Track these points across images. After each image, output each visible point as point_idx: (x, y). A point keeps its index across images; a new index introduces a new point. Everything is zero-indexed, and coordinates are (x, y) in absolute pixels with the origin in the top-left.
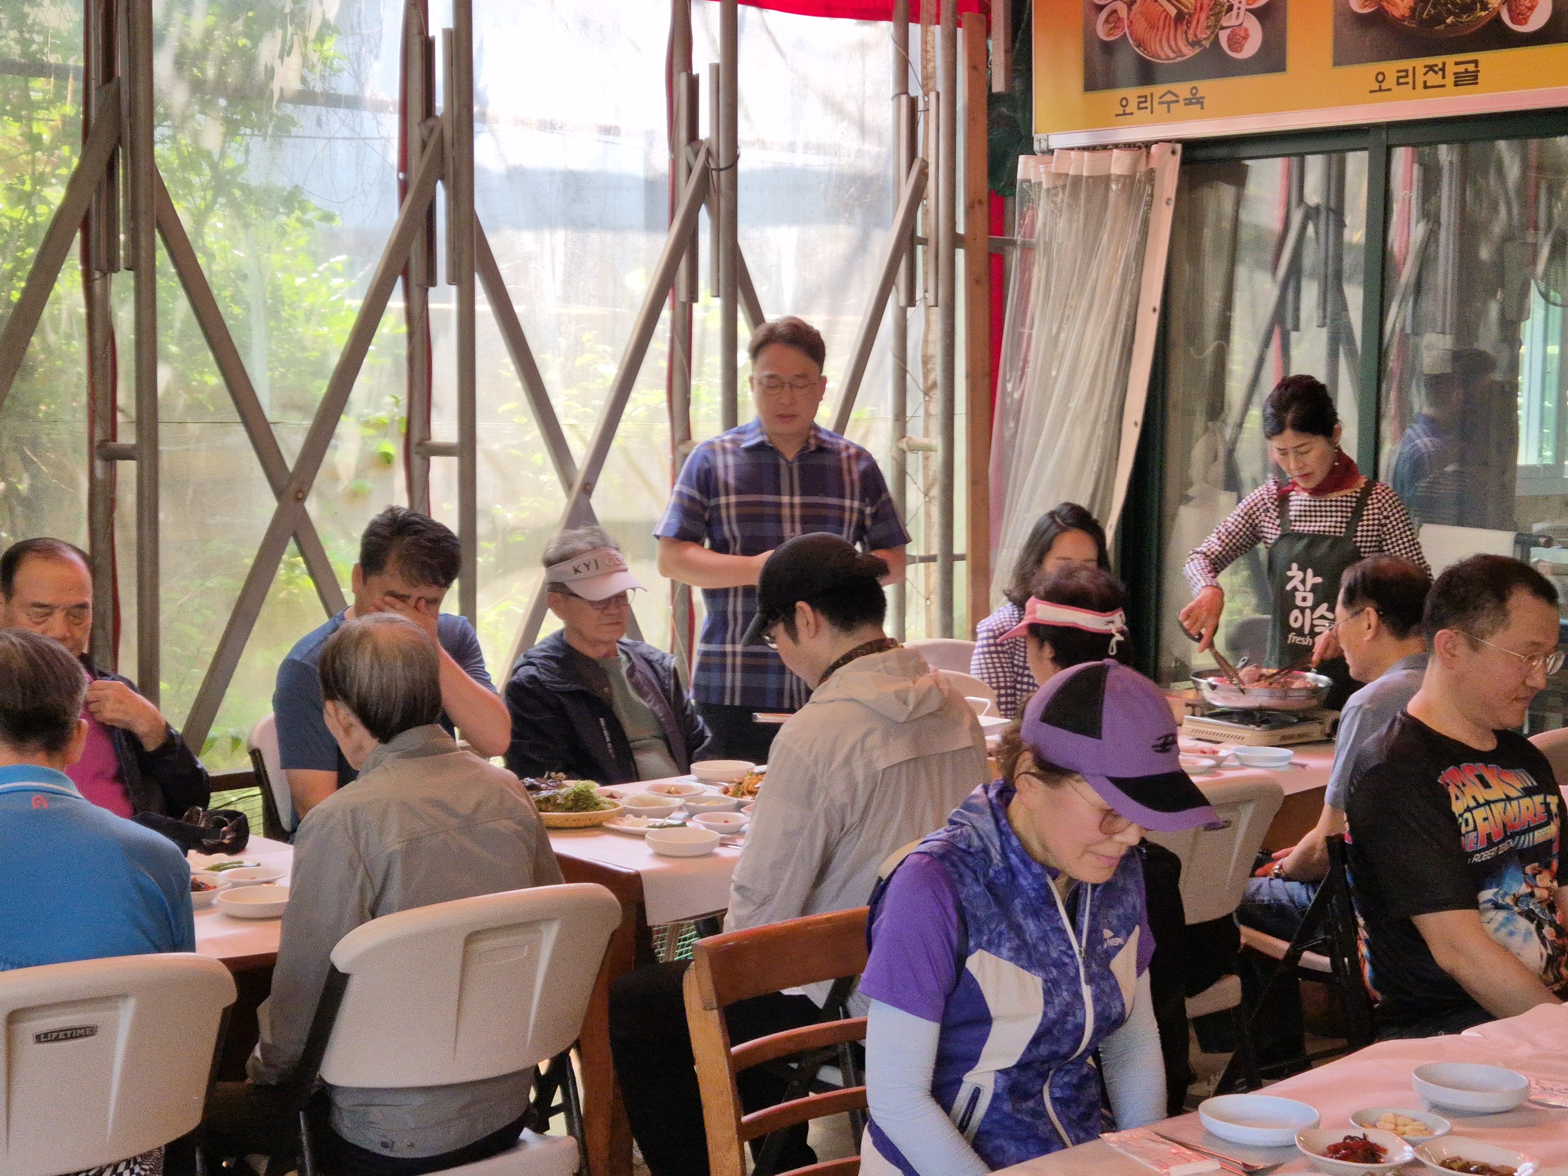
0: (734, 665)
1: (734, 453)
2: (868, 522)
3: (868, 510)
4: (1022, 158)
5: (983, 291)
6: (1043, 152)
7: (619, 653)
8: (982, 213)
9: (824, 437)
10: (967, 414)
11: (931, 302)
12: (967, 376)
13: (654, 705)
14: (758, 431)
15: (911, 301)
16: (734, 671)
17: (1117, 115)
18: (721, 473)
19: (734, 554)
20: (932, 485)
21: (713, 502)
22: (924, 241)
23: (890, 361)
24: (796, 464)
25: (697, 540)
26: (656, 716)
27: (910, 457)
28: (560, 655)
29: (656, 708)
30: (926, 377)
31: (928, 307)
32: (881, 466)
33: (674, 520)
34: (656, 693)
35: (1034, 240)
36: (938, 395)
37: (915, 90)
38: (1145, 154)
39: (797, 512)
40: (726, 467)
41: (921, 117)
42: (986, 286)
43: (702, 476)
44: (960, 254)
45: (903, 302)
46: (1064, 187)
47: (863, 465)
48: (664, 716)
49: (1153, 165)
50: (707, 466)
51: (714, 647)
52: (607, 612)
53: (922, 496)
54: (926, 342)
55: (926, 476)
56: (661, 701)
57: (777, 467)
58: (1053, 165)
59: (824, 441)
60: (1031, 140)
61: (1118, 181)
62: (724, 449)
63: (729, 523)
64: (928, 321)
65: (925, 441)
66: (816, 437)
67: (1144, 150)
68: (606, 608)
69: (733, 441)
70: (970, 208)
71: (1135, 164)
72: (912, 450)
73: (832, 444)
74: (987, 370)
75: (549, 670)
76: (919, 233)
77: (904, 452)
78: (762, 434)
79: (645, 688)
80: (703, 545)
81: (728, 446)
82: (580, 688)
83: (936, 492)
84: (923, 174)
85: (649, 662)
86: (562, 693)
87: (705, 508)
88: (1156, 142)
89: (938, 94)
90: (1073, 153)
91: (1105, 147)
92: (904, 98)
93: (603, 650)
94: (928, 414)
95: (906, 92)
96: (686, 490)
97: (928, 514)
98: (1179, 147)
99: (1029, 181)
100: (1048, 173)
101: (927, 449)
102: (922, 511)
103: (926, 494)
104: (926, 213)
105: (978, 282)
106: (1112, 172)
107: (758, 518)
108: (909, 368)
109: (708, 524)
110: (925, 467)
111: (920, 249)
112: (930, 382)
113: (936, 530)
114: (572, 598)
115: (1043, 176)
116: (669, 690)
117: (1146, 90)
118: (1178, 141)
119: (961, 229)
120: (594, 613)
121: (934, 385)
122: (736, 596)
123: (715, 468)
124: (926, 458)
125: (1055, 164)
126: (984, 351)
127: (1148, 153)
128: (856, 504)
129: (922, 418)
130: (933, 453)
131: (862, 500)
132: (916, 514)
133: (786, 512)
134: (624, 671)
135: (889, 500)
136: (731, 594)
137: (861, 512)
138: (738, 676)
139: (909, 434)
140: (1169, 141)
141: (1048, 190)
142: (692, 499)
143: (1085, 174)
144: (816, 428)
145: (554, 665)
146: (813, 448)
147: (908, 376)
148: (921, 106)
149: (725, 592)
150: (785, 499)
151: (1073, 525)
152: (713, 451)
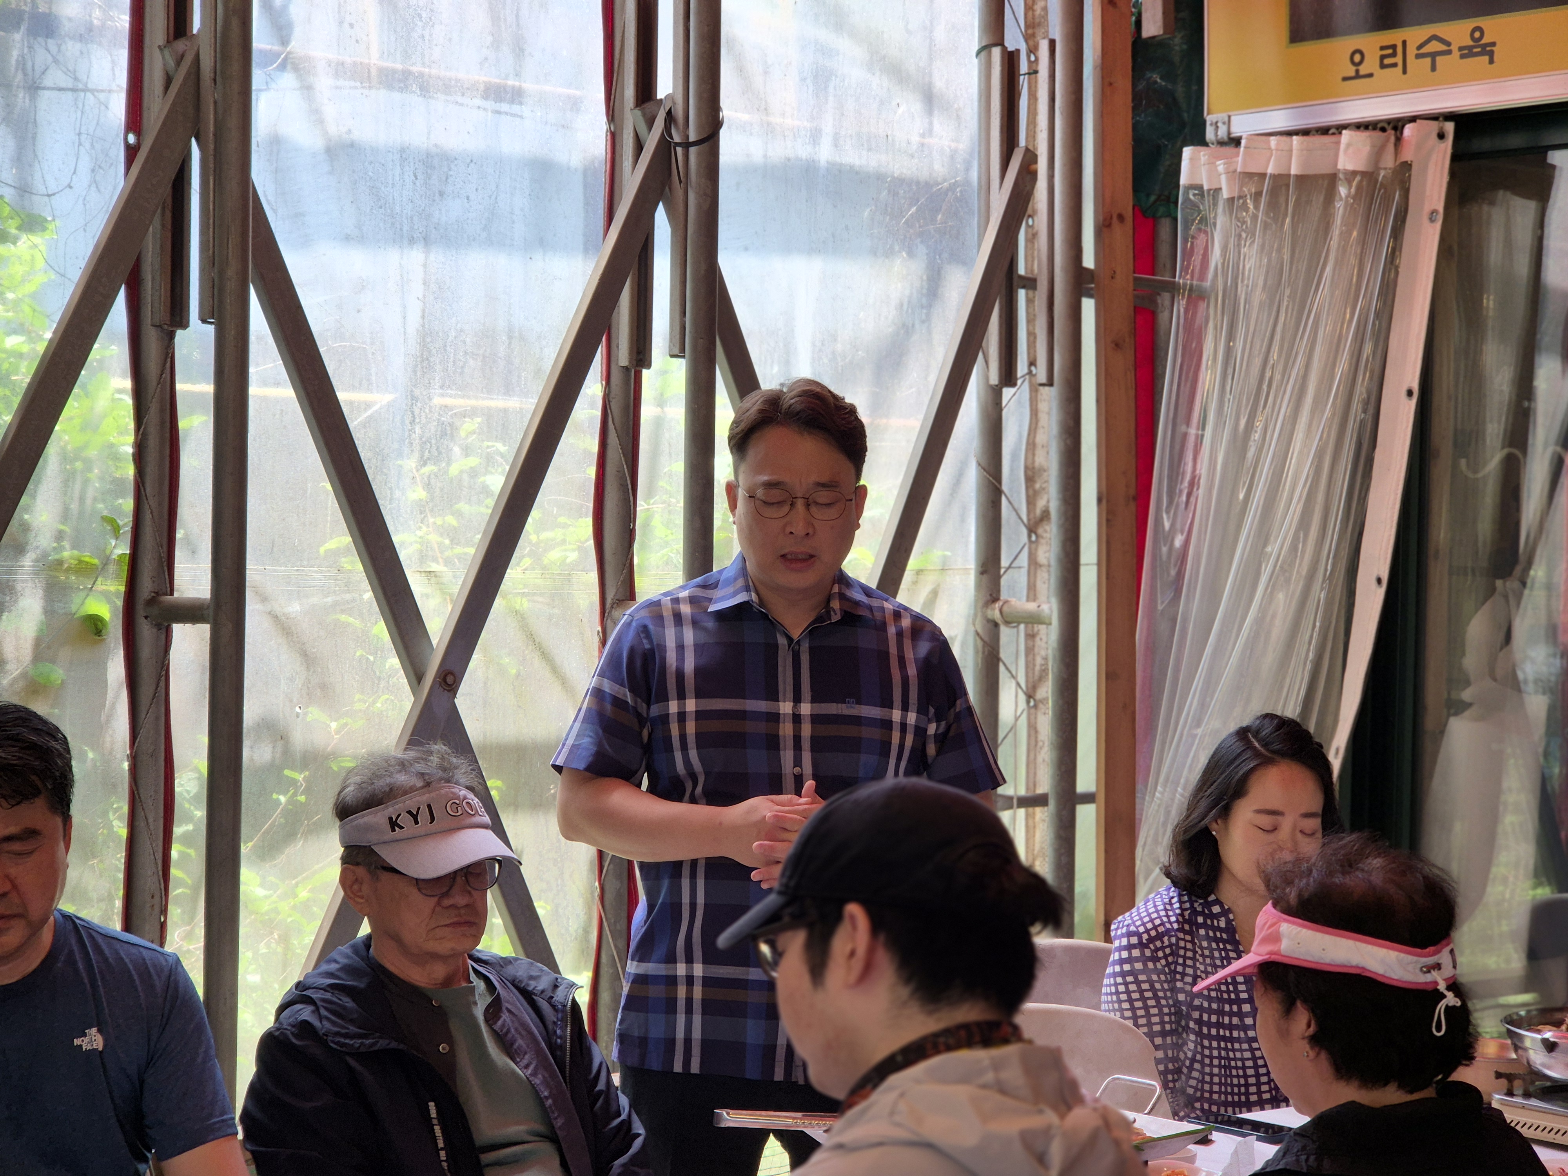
0: (689, 1001)
1: (695, 623)
2: (931, 750)
3: (932, 729)
4: (1187, 152)
5: (1125, 360)
6: (1221, 143)
7: (473, 976)
8: (1123, 236)
9: (859, 596)
10: (1099, 564)
11: (1042, 377)
12: (1100, 500)
13: (534, 1074)
14: (740, 583)
15: (1008, 377)
16: (689, 1010)
17: (1345, 79)
18: (671, 657)
19: (693, 800)
20: (1042, 678)
21: (655, 710)
22: (1030, 283)
23: (972, 477)
24: (805, 646)
25: (630, 777)
26: (536, 1093)
27: (1006, 634)
28: (361, 984)
29: (537, 1081)
30: (1031, 502)
31: (1034, 389)
32: (956, 651)
33: (586, 740)
34: (539, 1052)
35: (1207, 284)
36: (1052, 532)
37: (1014, 39)
38: (1393, 139)
39: (806, 730)
40: (680, 648)
41: (1024, 83)
42: (1130, 354)
43: (638, 663)
44: (1088, 306)
45: (994, 379)
46: (1258, 195)
47: (924, 648)
48: (551, 1095)
49: (1408, 155)
50: (647, 646)
51: (650, 968)
52: (447, 902)
53: (1022, 697)
54: (1031, 446)
55: (1029, 666)
56: (547, 1067)
57: (772, 649)
58: (1240, 159)
59: (857, 604)
60: (1201, 125)
61: (1349, 182)
62: (678, 618)
63: (684, 747)
64: (1034, 413)
65: (1031, 606)
66: (842, 597)
67: (1391, 133)
68: (446, 895)
69: (692, 600)
70: (1103, 228)
71: (1378, 154)
72: (1007, 623)
73: (870, 608)
74: (1132, 491)
75: (338, 1012)
76: (1022, 270)
77: (996, 625)
78: (747, 589)
79: (520, 1042)
80: (639, 786)
81: (686, 609)
82: (394, 1045)
83: (1047, 691)
84: (1028, 174)
85: (527, 995)
86: (358, 1055)
87: (642, 721)
88: (1413, 119)
89: (1052, 43)
90: (1273, 140)
91: (1324, 131)
92: (996, 52)
93: (439, 971)
94: (1033, 563)
95: (1000, 43)
96: (608, 686)
97: (1032, 728)
98: (1450, 127)
99: (1200, 188)
100: (1231, 173)
101: (1033, 620)
102: (1023, 721)
103: (1029, 696)
104: (1032, 237)
105: (1117, 345)
106: (1340, 166)
107: (736, 740)
108: (1005, 487)
109: (648, 749)
110: (1030, 651)
111: (1022, 294)
112: (1038, 512)
113: (1046, 755)
114: (385, 876)
115: (1223, 178)
116: (562, 1047)
117: (1393, 37)
118: (1449, 117)
119: (1089, 261)
120: (424, 904)
121: (1045, 515)
122: (693, 876)
123: (663, 648)
124: (1031, 636)
125: (1240, 160)
126: (1128, 461)
127: (1399, 139)
128: (912, 718)
129: (1024, 571)
130: (1042, 628)
131: (922, 711)
132: (1013, 728)
133: (786, 730)
134: (479, 1012)
135: (969, 709)
136: (686, 872)
137: (920, 732)
138: (697, 1019)
139: (1004, 596)
140: (1434, 117)
141: (1231, 200)
142: (618, 702)
143: (1293, 172)
144: (843, 580)
145: (348, 1002)
146: (836, 618)
147: (1004, 500)
148: (1024, 67)
149: (676, 867)
150: (786, 707)
151: (1282, 754)
152: (659, 618)
